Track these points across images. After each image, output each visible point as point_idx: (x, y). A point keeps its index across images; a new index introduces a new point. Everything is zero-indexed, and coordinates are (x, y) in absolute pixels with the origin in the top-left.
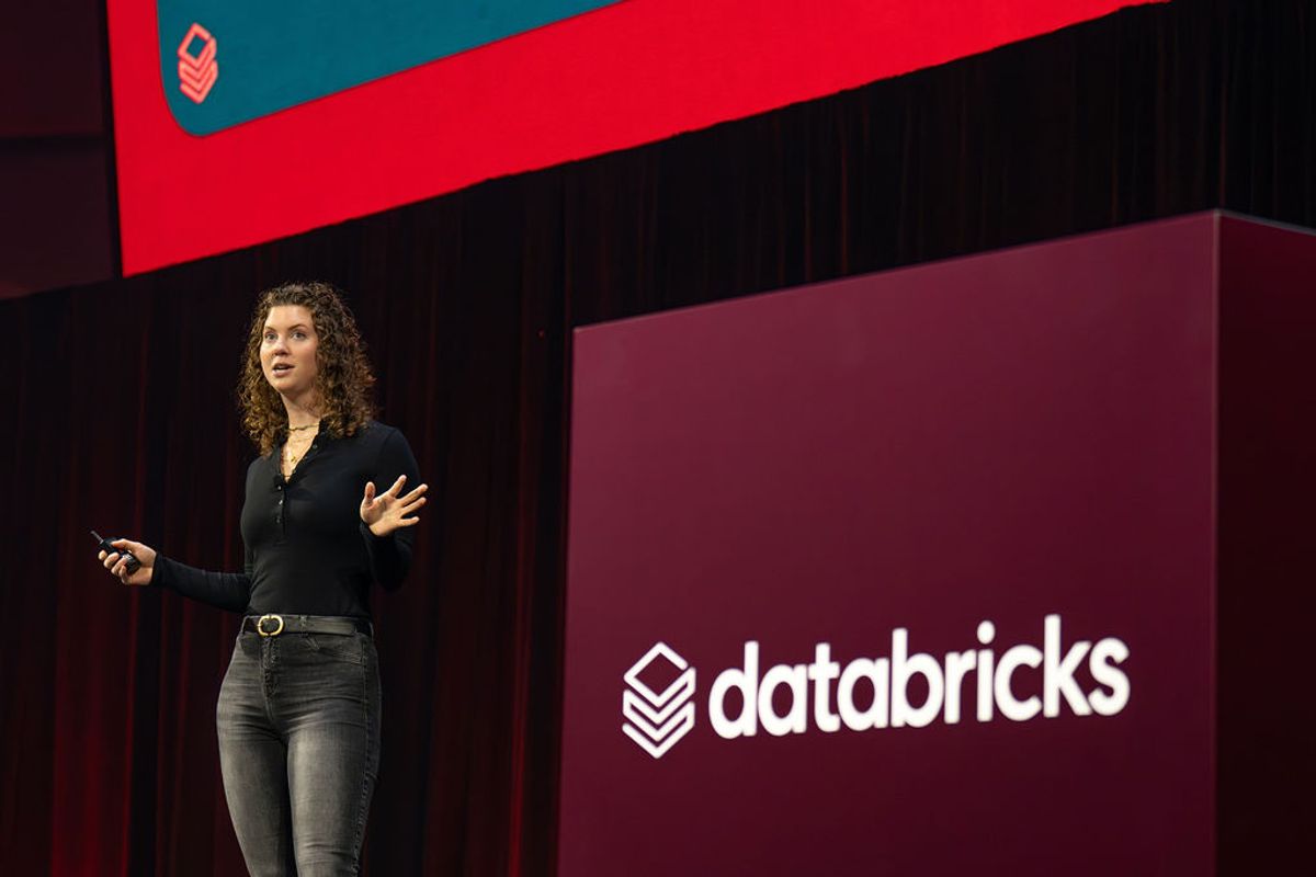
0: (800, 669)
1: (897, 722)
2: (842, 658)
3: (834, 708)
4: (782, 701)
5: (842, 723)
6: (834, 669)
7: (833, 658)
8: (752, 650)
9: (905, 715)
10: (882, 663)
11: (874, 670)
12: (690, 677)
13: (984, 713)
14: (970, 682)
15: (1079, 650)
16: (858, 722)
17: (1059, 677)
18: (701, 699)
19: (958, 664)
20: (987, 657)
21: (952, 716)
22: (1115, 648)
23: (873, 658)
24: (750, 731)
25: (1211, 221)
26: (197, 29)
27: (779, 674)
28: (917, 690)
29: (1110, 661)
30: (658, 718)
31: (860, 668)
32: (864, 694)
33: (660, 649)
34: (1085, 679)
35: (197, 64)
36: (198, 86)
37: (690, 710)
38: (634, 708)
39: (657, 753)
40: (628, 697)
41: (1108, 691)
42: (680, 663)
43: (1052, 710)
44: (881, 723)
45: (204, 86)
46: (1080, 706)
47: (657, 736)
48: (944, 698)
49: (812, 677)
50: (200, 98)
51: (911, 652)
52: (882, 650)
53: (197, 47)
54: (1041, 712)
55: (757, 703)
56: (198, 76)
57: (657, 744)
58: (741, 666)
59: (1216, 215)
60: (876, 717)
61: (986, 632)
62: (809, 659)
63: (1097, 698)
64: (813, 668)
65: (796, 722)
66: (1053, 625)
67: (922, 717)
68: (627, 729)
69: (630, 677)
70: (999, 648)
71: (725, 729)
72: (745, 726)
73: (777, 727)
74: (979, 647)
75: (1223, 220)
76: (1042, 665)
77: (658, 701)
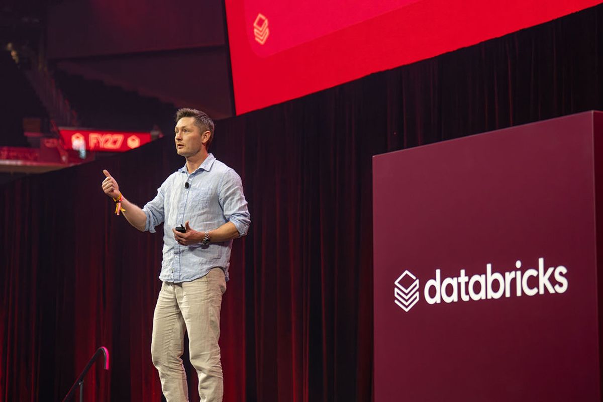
0: (455, 279)
1: (489, 297)
2: (469, 275)
3: (467, 293)
4: (449, 290)
5: (470, 298)
6: (466, 279)
7: (466, 275)
8: (438, 272)
9: (491, 295)
10: (483, 276)
11: (481, 279)
12: (417, 282)
13: (519, 294)
14: (513, 281)
15: (550, 270)
16: (476, 297)
17: (544, 280)
18: (421, 290)
19: (509, 276)
20: (519, 273)
21: (508, 295)
22: (562, 269)
23: (480, 275)
24: (439, 301)
25: (591, 114)
26: (260, 16)
27: (448, 281)
28: (496, 286)
29: (561, 274)
30: (407, 298)
31: (476, 278)
32: (477, 288)
33: (407, 272)
34: (552, 280)
35: (261, 29)
36: (262, 38)
37: (417, 294)
38: (398, 294)
39: (407, 310)
40: (396, 290)
41: (561, 285)
42: (414, 278)
43: (542, 292)
44: (484, 298)
45: (264, 37)
46: (551, 291)
47: (407, 304)
48: (505, 289)
49: (459, 281)
50: (262, 43)
51: (493, 273)
52: (483, 272)
53: (261, 23)
54: (538, 292)
55: (441, 292)
56: (261, 34)
57: (407, 307)
58: (435, 279)
59: (592, 112)
60: (482, 295)
61: (518, 264)
62: (458, 275)
63: (557, 287)
64: (459, 278)
65: (454, 298)
66: (541, 261)
67: (497, 296)
68: (396, 302)
69: (396, 283)
70: (523, 270)
71: (430, 301)
72: (437, 299)
73: (448, 300)
74: (516, 270)
75: (594, 113)
76: (538, 275)
77: (407, 291)
